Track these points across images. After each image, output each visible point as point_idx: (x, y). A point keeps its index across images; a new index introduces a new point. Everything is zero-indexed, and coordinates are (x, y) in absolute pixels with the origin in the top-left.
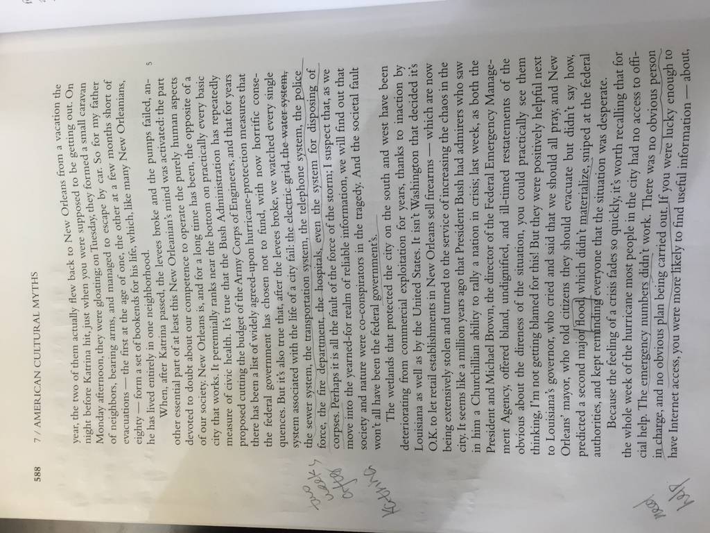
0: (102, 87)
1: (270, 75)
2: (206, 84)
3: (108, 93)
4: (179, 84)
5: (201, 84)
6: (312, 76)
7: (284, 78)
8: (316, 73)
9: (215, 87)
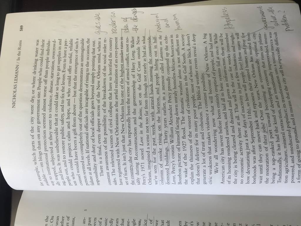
0: (66, 219)
1: (134, 220)
2: (108, 222)
3: (68, 222)
4: (97, 221)
5: (106, 221)
6: (151, 223)
7: (140, 222)
8: (153, 221)
9: (112, 223)
